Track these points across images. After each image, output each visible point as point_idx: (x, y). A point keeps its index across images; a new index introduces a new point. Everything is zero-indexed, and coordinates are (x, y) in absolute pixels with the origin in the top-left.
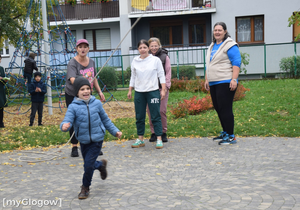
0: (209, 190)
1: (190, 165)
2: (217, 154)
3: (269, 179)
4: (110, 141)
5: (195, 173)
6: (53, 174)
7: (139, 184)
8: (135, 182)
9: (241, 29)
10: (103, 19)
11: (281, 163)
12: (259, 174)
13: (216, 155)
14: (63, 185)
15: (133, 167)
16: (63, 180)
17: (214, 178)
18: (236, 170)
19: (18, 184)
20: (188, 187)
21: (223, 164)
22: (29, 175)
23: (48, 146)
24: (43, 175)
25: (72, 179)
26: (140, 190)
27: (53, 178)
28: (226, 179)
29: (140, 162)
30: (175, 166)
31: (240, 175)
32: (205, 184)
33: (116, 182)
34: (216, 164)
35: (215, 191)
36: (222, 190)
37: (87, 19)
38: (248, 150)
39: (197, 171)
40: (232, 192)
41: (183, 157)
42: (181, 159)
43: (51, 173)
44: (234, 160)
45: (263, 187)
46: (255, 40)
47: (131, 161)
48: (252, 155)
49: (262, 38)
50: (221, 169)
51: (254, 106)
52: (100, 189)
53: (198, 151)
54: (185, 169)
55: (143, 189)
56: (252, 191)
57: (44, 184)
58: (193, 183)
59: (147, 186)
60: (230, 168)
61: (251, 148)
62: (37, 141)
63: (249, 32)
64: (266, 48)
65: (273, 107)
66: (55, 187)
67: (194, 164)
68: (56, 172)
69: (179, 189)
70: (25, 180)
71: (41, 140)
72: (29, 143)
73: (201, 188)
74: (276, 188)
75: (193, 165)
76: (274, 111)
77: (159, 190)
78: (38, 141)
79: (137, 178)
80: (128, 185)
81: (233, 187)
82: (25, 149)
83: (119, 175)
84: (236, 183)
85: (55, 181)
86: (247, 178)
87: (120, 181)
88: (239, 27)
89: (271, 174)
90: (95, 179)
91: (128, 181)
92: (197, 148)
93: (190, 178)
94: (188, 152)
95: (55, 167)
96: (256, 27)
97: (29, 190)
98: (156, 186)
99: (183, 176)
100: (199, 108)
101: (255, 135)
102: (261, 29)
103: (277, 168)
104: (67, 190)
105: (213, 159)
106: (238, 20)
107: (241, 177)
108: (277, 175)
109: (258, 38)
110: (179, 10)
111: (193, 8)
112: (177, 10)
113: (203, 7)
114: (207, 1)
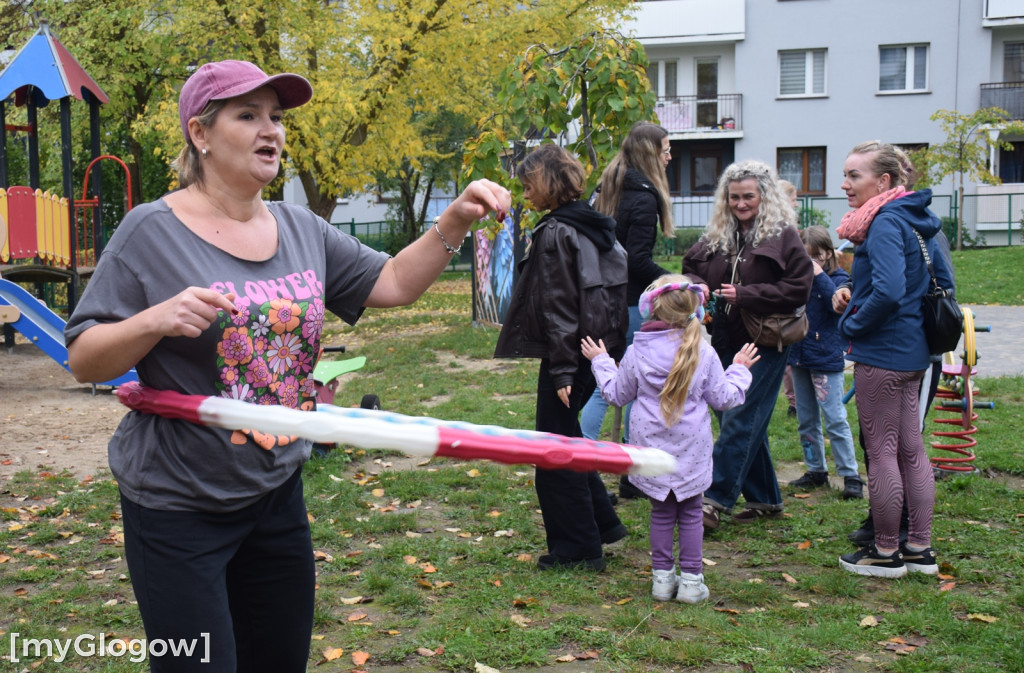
9: (785, 169)
46: (810, 189)
49: (822, 187)
63: (799, 175)
88: (782, 166)
96: (811, 165)
102: (820, 170)
106: (782, 152)
109: (815, 185)
110: (677, 131)
111: (702, 129)
112: (674, 131)
113: (719, 127)
114: (727, 117)
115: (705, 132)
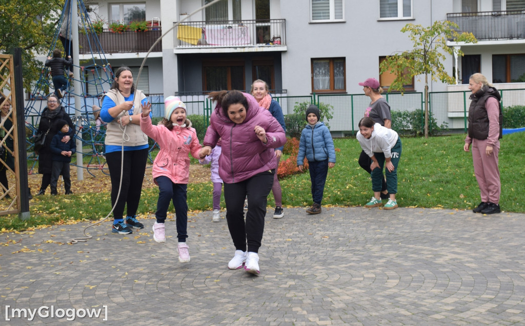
0: (324, 267)
1: (291, 240)
3: (388, 254)
5: (299, 249)
6: (120, 253)
9: (318, 73)
10: (139, 53)
11: (397, 236)
12: (376, 248)
13: (319, 228)
14: (139, 266)
15: (221, 243)
16: (136, 259)
17: (325, 254)
18: (348, 244)
19: (78, 266)
20: (297, 264)
21: (330, 238)
22: (87, 255)
23: (98, 219)
24: (107, 255)
25: (147, 259)
27: (122, 258)
28: (340, 255)
30: (272, 241)
31: (354, 250)
32: (317, 261)
33: (206, 261)
34: (323, 239)
35: (331, 269)
36: (338, 267)
37: (117, 52)
38: (355, 222)
39: (301, 246)
40: (350, 269)
41: (279, 230)
42: (278, 233)
43: (116, 252)
44: (342, 234)
45: (385, 263)
46: (335, 88)
47: (216, 236)
48: (361, 227)
49: (343, 86)
50: (330, 244)
51: (348, 170)
53: (295, 224)
54: (286, 244)
56: (374, 268)
57: (113, 265)
58: (303, 260)
60: (340, 242)
61: (358, 220)
62: (81, 212)
63: (327, 78)
64: (354, 99)
66: (129, 268)
68: (123, 251)
69: (288, 266)
70: (85, 261)
71: (87, 211)
72: (71, 216)
73: (313, 265)
74: (399, 264)
75: (295, 240)
78: (83, 213)
81: (350, 264)
82: (67, 223)
83: (206, 253)
84: (352, 259)
85: (125, 262)
86: (363, 253)
87: (211, 259)
88: (316, 71)
89: (389, 249)
91: (221, 259)
92: (293, 220)
93: (297, 254)
94: (284, 225)
95: (118, 245)
96: (336, 71)
97: (96, 273)
99: (287, 252)
100: (284, 172)
101: (359, 205)
102: (342, 75)
103: (394, 242)
104: (146, 271)
105: (317, 232)
106: (315, 62)
107: (356, 252)
108: (396, 250)
109: (339, 86)
110: (240, 46)
111: (258, 45)
112: (237, 46)
113: (270, 43)
114: (276, 36)
115: (260, 47)
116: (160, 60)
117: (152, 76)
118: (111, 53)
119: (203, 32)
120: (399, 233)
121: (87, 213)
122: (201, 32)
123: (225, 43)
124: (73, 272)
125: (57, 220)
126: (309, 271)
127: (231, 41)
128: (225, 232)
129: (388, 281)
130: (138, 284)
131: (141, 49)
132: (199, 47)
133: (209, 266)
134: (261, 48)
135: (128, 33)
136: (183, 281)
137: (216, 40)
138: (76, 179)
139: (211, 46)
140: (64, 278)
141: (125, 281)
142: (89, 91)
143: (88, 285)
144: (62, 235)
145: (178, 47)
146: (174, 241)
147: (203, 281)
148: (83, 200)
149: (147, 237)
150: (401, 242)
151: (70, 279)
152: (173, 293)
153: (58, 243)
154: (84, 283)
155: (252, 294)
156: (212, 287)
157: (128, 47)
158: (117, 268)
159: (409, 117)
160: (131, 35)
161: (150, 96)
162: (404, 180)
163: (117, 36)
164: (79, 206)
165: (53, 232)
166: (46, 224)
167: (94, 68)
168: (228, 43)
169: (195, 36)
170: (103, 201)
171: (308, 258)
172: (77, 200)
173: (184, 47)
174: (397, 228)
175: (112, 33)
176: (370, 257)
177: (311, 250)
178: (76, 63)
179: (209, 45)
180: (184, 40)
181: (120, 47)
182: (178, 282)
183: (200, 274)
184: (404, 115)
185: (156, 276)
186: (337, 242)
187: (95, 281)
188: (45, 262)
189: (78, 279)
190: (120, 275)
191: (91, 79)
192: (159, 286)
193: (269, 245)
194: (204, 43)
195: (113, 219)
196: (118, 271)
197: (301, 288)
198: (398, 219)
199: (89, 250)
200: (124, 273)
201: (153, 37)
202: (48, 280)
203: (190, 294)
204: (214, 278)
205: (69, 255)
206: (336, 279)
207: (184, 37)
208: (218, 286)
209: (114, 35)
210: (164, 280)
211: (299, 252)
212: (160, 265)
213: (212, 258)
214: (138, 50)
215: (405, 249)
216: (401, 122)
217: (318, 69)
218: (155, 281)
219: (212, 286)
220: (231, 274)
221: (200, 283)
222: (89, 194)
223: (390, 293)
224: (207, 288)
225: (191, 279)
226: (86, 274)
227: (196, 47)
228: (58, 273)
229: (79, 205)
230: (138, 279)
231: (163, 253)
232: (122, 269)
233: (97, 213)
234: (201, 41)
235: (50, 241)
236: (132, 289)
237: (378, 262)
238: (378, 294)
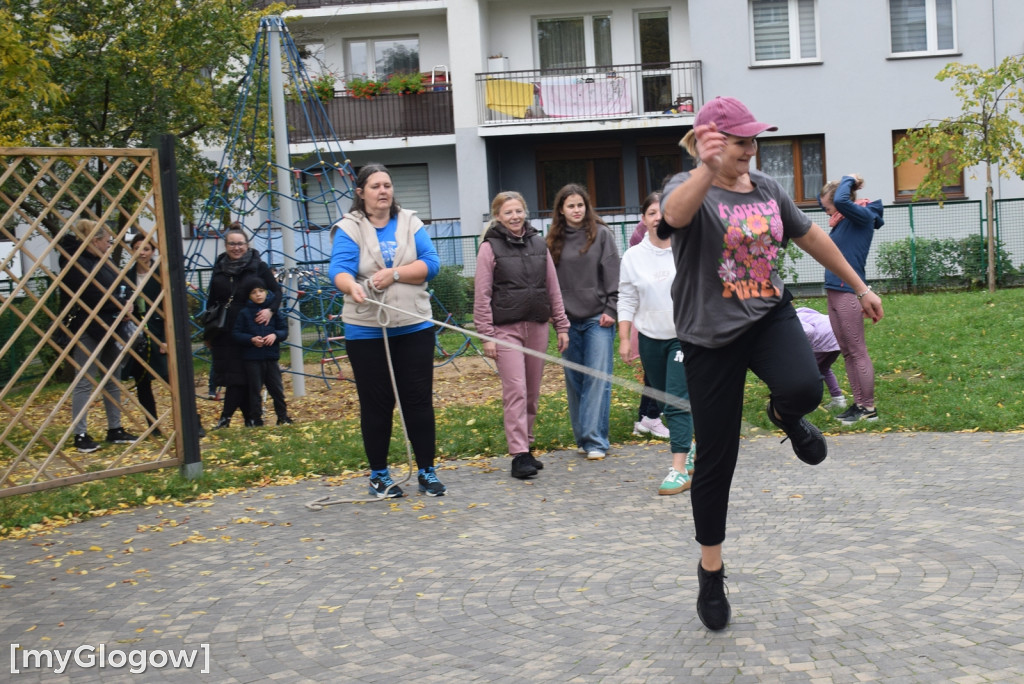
0: (796, 557)
2: (786, 476)
3: (924, 526)
4: (501, 456)
5: (745, 521)
6: (385, 541)
7: (619, 551)
8: (607, 548)
9: (770, 169)
10: (409, 138)
11: (939, 490)
13: (783, 479)
14: (421, 565)
15: (586, 513)
16: (418, 552)
17: (796, 531)
18: (842, 509)
19: (302, 568)
20: (741, 552)
21: (807, 499)
22: (319, 545)
23: (339, 473)
24: (360, 544)
25: (441, 549)
26: (627, 565)
27: (389, 550)
28: (826, 531)
29: (600, 501)
31: (855, 521)
32: (781, 545)
33: (559, 551)
34: (791, 499)
35: (810, 559)
36: (824, 556)
37: (364, 137)
38: (854, 464)
39: (749, 517)
40: (849, 558)
43: (378, 538)
44: (829, 489)
45: (917, 543)
46: (806, 197)
47: (576, 500)
48: (867, 474)
50: (806, 509)
52: (523, 567)
55: (634, 564)
56: (895, 555)
57: (373, 565)
58: (753, 543)
59: (643, 556)
60: (826, 505)
61: (861, 459)
62: (304, 461)
63: (789, 177)
65: (885, 363)
66: (405, 569)
67: (737, 502)
68: (390, 535)
70: (317, 558)
71: (315, 458)
72: (285, 468)
73: (773, 553)
74: (945, 545)
76: (888, 371)
77: (675, 563)
78: (308, 462)
79: (609, 538)
80: (591, 555)
81: (849, 549)
82: (278, 483)
83: (558, 534)
84: (852, 538)
85: (397, 556)
86: (873, 526)
88: (766, 164)
89: (926, 515)
90: (502, 545)
91: (588, 547)
95: (380, 524)
96: (805, 163)
97: (339, 581)
98: (663, 555)
101: (861, 429)
102: (818, 170)
103: (935, 502)
104: (440, 574)
105: (780, 487)
106: (763, 145)
107: (859, 525)
108: (940, 517)
109: (812, 192)
110: (612, 117)
111: (649, 114)
112: (606, 117)
113: (673, 110)
114: (683, 96)
115: (651, 118)
116: (451, 149)
117: (436, 182)
118: (352, 139)
119: (537, 92)
120: (943, 485)
121: (315, 462)
122: (532, 92)
123: (581, 113)
124: (292, 580)
125: (257, 477)
126: (766, 566)
127: (593, 108)
128: (595, 492)
129: (925, 580)
130: (425, 601)
131: (413, 130)
132: (528, 121)
133: (565, 560)
134: (654, 120)
135: (384, 97)
136: (515, 593)
137: (563, 108)
138: (290, 393)
139: (552, 120)
140: (276, 593)
141: (398, 595)
142: (311, 216)
143: (325, 604)
144: (268, 507)
145: (487, 123)
146: (492, 513)
147: (554, 590)
148: (308, 435)
149: (439, 506)
150: (948, 501)
151: (287, 594)
152: (495, 617)
153: (261, 523)
154: (316, 601)
155: (654, 613)
156: (573, 603)
157: (387, 127)
158: (380, 570)
159: (956, 250)
160: (391, 102)
161: (433, 222)
162: (950, 378)
163: (363, 103)
164: (300, 448)
165: (250, 501)
166: (236, 487)
167: (319, 170)
168: (587, 113)
169: (521, 100)
170: (346, 436)
171: (763, 538)
172: (294, 437)
173: (498, 122)
174: (938, 475)
175: (353, 99)
176: (888, 532)
177: (767, 524)
178: (284, 161)
179: (549, 117)
180: (497, 108)
181: (370, 127)
182: (505, 594)
183: (547, 577)
184: (946, 246)
185: (460, 582)
186: (819, 506)
187: (338, 597)
188: (237, 561)
189: (303, 594)
190: (387, 584)
191: (314, 192)
192: (467, 602)
193: (683, 515)
194: (539, 114)
195: (370, 471)
196: (382, 577)
197: (751, 599)
198: (940, 456)
199: (322, 535)
200: (394, 579)
201: (436, 105)
202: (244, 598)
203: (530, 618)
204: (577, 584)
205: (283, 547)
206: (821, 579)
207: (497, 102)
208: (585, 601)
209: (357, 104)
210: (476, 591)
211: (744, 528)
212: (466, 561)
213: (570, 544)
214: (407, 131)
215: (957, 515)
216: (940, 262)
217: (770, 160)
218: (457, 595)
219: (573, 600)
220: (610, 576)
221: (549, 596)
222: (319, 424)
223: (931, 604)
224: (562, 605)
225: (530, 588)
226: (319, 582)
227: (522, 122)
228: (263, 583)
229: (300, 446)
230: (423, 591)
231: (473, 538)
232: (390, 573)
233: (336, 462)
234: (533, 109)
235: (245, 519)
236: (412, 612)
237: (902, 543)
238: (906, 606)
